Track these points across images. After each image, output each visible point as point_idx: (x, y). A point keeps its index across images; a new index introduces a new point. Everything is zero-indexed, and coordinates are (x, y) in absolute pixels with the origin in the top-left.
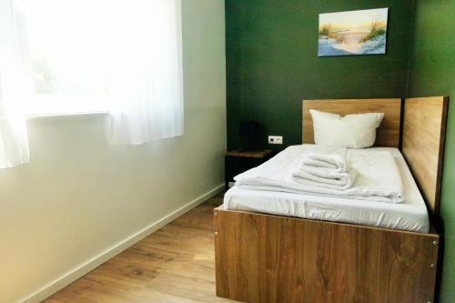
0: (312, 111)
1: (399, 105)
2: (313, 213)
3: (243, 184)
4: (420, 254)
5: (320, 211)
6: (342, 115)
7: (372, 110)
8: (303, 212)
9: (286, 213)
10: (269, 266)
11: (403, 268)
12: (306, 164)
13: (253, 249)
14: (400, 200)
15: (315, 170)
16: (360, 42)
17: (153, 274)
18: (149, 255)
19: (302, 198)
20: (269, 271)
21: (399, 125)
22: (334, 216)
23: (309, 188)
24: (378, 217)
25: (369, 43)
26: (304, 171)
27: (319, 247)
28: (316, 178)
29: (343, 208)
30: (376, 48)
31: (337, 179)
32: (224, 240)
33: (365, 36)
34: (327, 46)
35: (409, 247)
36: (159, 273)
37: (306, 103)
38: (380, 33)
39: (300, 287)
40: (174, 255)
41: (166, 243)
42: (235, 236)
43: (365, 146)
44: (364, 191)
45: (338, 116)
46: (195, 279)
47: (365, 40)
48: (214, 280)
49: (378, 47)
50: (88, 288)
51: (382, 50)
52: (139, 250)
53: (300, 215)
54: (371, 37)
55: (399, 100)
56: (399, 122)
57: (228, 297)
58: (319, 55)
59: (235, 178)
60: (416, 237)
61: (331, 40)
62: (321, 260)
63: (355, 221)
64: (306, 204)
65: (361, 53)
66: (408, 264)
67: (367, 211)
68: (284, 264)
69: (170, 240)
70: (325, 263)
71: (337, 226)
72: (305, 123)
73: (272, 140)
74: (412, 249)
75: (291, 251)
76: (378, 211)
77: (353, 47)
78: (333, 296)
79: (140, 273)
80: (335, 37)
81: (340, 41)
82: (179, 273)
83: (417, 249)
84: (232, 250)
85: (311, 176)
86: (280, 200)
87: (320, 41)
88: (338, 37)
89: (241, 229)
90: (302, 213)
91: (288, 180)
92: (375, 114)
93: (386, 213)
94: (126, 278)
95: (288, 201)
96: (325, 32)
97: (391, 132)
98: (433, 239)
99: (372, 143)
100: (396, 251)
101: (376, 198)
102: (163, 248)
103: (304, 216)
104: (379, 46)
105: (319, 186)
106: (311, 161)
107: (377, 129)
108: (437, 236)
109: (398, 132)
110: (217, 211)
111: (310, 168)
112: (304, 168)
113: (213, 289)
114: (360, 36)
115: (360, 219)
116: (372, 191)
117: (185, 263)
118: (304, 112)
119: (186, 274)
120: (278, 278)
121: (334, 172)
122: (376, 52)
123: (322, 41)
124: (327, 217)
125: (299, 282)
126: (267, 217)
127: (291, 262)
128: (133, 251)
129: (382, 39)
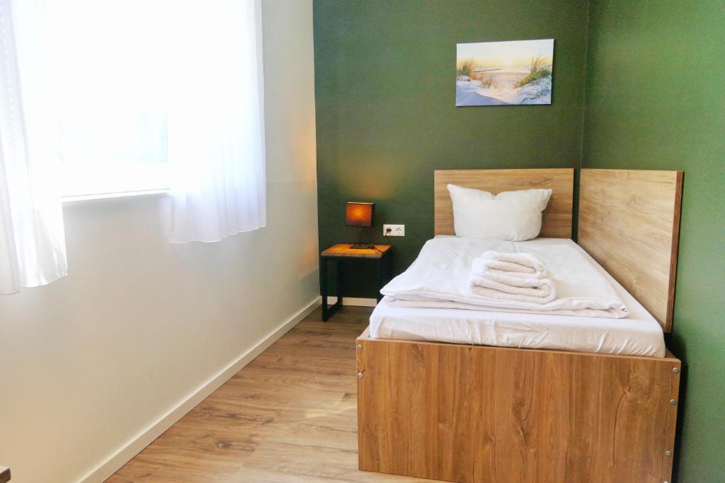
0: (451, 187)
1: (572, 177)
2: (507, 338)
3: (395, 299)
4: (656, 387)
5: (519, 334)
6: (495, 192)
7: (533, 185)
8: (494, 337)
9: (469, 339)
10: (441, 418)
11: (634, 408)
12: (491, 268)
13: (418, 396)
14: (624, 314)
15: (503, 276)
16: (516, 87)
17: (249, 446)
18: (233, 416)
19: (490, 317)
20: (441, 426)
21: (571, 206)
22: (538, 340)
23: (497, 303)
24: (599, 338)
25: (529, 88)
26: (488, 278)
27: (517, 385)
28: (506, 288)
29: (549, 328)
30: (538, 96)
31: (535, 288)
32: (372, 383)
33: (522, 78)
34: (468, 91)
35: (642, 377)
36: (258, 444)
37: (439, 175)
38: (544, 74)
39: (488, 447)
40: (272, 414)
41: (252, 397)
42: (390, 378)
43: (530, 236)
44: (575, 303)
45: (490, 194)
46: (318, 448)
47: (522, 84)
48: (356, 447)
49: (540, 93)
50: (148, 475)
51: (547, 100)
52: (211, 408)
53: (489, 342)
54: (532, 80)
55: (571, 170)
56: (571, 201)
57: (378, 471)
58: (458, 104)
59: (382, 291)
60: (651, 363)
61: (475, 83)
62: (518, 406)
63: (567, 346)
64: (496, 325)
65: (517, 102)
66: (640, 402)
67: (583, 331)
68: (465, 413)
69: (257, 391)
70: (526, 407)
71: (542, 353)
72: (438, 204)
73: (389, 230)
74: (645, 381)
75: (475, 394)
76: (597, 331)
77: (506, 94)
78: (536, 454)
79: (227, 445)
80: (481, 79)
81: (487, 84)
82: (290, 440)
83: (652, 382)
84: (384, 399)
85: (498, 286)
86: (458, 321)
87: (459, 83)
88: (485, 80)
89: (399, 366)
90: (491, 339)
91: (465, 292)
92: (541, 191)
93: (609, 333)
94: (207, 455)
95: (469, 322)
96: (466, 71)
97: (561, 216)
98: (673, 365)
99: (537, 234)
100: (624, 385)
101: (592, 313)
102: (251, 403)
103: (495, 343)
104: (542, 93)
105: (511, 299)
106: (496, 263)
107: (543, 212)
108: (678, 361)
109: (570, 216)
110: (361, 342)
111: (496, 274)
112: (487, 273)
113: (354, 460)
114: (515, 78)
115: (573, 343)
116: (586, 302)
117: (295, 425)
118: (437, 188)
119: (301, 441)
120: (456, 436)
121: (532, 279)
122: (538, 102)
123: (461, 83)
124: (528, 343)
125: (487, 439)
126: (440, 347)
127: (476, 409)
128: (204, 411)
129: (547, 83)
